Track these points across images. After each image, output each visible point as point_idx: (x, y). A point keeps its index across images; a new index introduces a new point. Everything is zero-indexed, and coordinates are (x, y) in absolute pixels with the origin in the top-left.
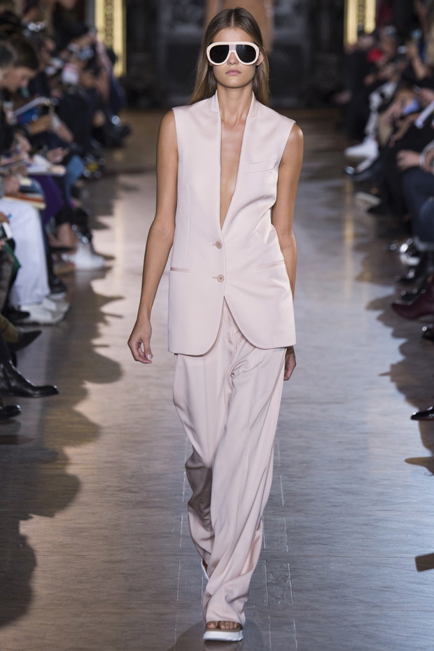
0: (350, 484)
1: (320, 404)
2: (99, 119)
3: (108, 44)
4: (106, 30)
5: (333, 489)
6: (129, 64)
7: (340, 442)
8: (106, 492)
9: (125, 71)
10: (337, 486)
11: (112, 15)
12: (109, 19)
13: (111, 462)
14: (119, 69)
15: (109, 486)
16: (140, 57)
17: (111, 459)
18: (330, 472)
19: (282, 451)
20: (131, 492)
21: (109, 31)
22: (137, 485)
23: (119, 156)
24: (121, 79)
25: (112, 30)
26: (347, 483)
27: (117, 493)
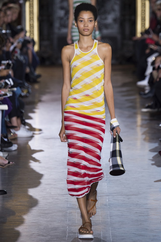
0: (141, 231)
1: (127, 195)
2: (28, 70)
3: (31, 37)
4: (30, 31)
5: (134, 234)
6: (40, 46)
7: (136, 213)
8: (32, 236)
9: (39, 49)
10: (135, 233)
11: (33, 24)
12: (32, 26)
13: (34, 223)
14: (36, 48)
15: (33, 234)
16: (46, 43)
17: (35, 221)
18: (132, 226)
19: (110, 217)
20: (43, 236)
21: (32, 32)
22: (46, 233)
23: (37, 86)
24: (37, 52)
25: (33, 31)
26: (139, 231)
27: (37, 236)
